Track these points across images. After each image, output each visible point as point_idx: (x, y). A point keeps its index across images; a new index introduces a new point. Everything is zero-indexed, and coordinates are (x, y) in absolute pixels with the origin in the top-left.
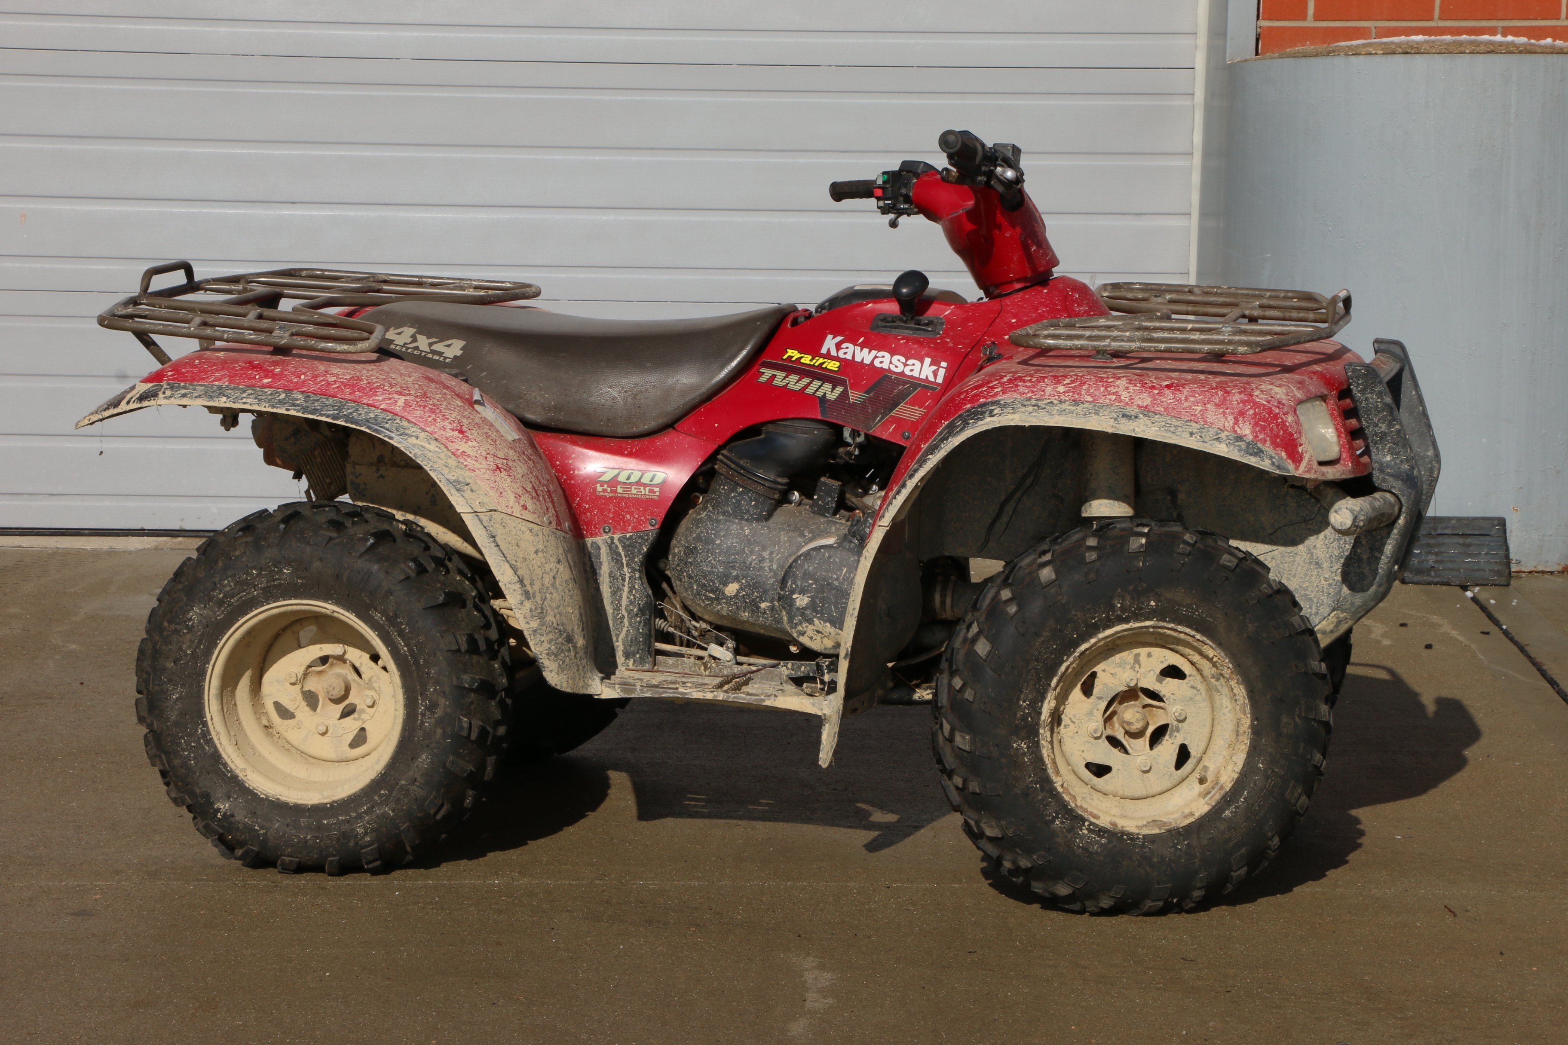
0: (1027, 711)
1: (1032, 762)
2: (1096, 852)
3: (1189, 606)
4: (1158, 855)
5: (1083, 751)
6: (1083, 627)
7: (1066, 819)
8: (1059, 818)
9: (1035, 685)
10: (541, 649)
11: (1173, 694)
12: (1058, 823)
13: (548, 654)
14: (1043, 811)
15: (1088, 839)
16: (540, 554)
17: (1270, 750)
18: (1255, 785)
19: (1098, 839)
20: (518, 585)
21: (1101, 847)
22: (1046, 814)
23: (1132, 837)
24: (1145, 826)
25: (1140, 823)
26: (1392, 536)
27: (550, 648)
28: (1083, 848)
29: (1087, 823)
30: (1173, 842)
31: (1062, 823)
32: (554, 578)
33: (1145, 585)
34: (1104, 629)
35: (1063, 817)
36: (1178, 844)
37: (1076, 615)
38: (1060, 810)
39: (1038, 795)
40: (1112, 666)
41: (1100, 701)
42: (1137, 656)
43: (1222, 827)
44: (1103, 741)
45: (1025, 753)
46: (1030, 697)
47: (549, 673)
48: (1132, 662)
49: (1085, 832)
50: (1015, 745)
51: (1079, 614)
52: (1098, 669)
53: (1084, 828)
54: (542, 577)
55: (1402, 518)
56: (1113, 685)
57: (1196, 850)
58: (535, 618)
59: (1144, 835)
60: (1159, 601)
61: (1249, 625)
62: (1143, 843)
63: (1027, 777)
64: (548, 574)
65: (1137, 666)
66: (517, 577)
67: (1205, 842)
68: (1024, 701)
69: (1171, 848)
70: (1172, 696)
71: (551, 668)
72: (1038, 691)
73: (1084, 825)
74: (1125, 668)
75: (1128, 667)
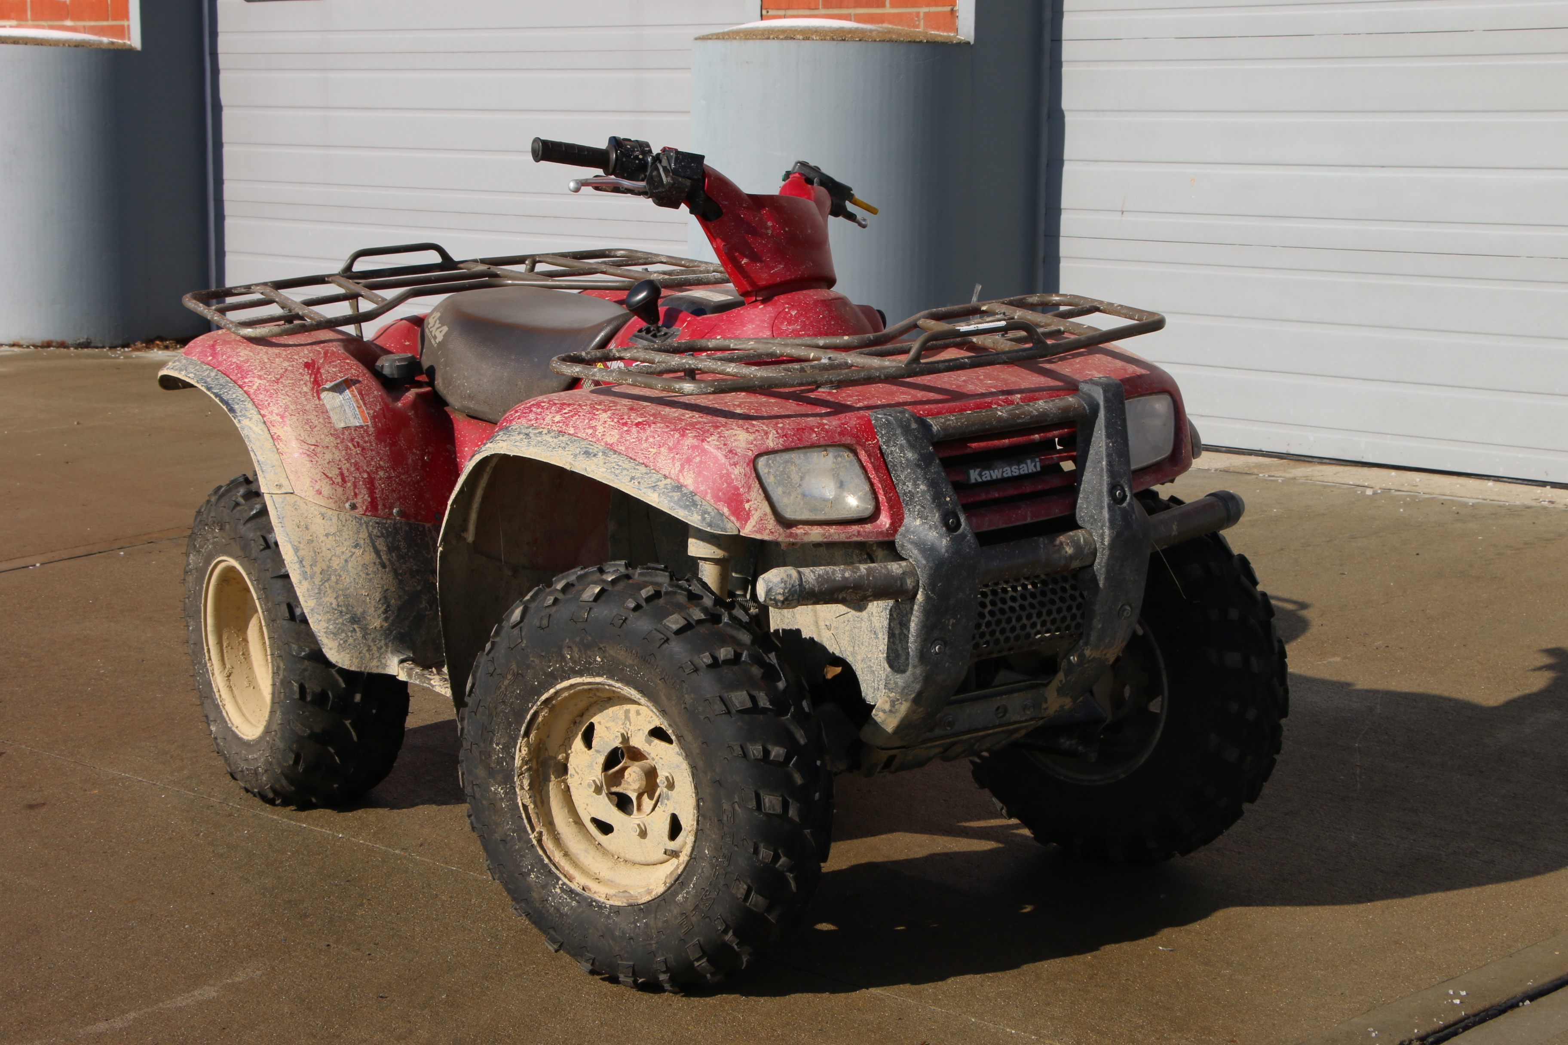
0: (501, 755)
1: (509, 809)
2: (566, 915)
3: (631, 666)
4: (620, 929)
5: (587, 805)
6: (542, 675)
7: (541, 874)
8: (533, 872)
9: (506, 729)
10: (319, 627)
11: (661, 758)
12: (533, 876)
13: (326, 633)
14: (520, 862)
15: (560, 899)
16: (330, 537)
17: (714, 836)
18: (703, 872)
19: (569, 900)
20: (297, 565)
21: (571, 909)
22: (523, 866)
23: (601, 906)
24: (615, 895)
25: (612, 892)
26: (914, 612)
27: (328, 628)
28: (554, 907)
29: (560, 882)
30: (634, 918)
31: (537, 877)
32: (346, 561)
33: (590, 638)
34: (562, 681)
35: (539, 871)
36: (638, 921)
37: (533, 661)
38: (536, 863)
39: (516, 845)
40: (607, 719)
41: (598, 755)
42: (627, 712)
43: (675, 912)
44: (604, 798)
45: (502, 799)
46: (503, 741)
47: (328, 650)
48: (624, 718)
49: (558, 890)
50: (493, 789)
51: (537, 661)
52: (595, 720)
53: (558, 886)
54: (331, 559)
55: (920, 593)
56: (608, 740)
57: (653, 931)
58: (312, 598)
59: (610, 906)
60: (605, 657)
61: (686, 696)
62: (609, 913)
63: (505, 824)
64: (339, 557)
65: (628, 723)
66: (296, 558)
67: (660, 924)
68: (497, 745)
69: (631, 924)
70: (660, 760)
71: (330, 646)
72: (510, 736)
73: (557, 883)
74: (617, 723)
75: (620, 723)
